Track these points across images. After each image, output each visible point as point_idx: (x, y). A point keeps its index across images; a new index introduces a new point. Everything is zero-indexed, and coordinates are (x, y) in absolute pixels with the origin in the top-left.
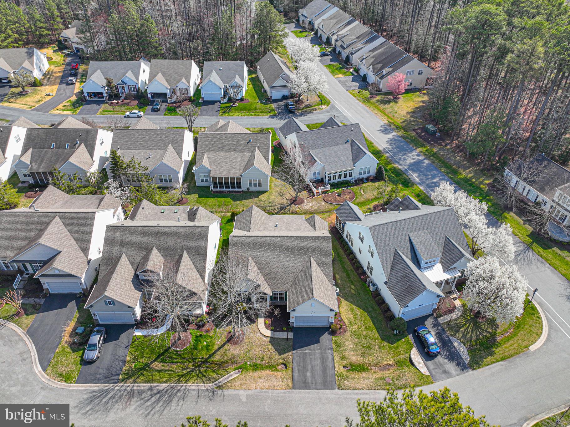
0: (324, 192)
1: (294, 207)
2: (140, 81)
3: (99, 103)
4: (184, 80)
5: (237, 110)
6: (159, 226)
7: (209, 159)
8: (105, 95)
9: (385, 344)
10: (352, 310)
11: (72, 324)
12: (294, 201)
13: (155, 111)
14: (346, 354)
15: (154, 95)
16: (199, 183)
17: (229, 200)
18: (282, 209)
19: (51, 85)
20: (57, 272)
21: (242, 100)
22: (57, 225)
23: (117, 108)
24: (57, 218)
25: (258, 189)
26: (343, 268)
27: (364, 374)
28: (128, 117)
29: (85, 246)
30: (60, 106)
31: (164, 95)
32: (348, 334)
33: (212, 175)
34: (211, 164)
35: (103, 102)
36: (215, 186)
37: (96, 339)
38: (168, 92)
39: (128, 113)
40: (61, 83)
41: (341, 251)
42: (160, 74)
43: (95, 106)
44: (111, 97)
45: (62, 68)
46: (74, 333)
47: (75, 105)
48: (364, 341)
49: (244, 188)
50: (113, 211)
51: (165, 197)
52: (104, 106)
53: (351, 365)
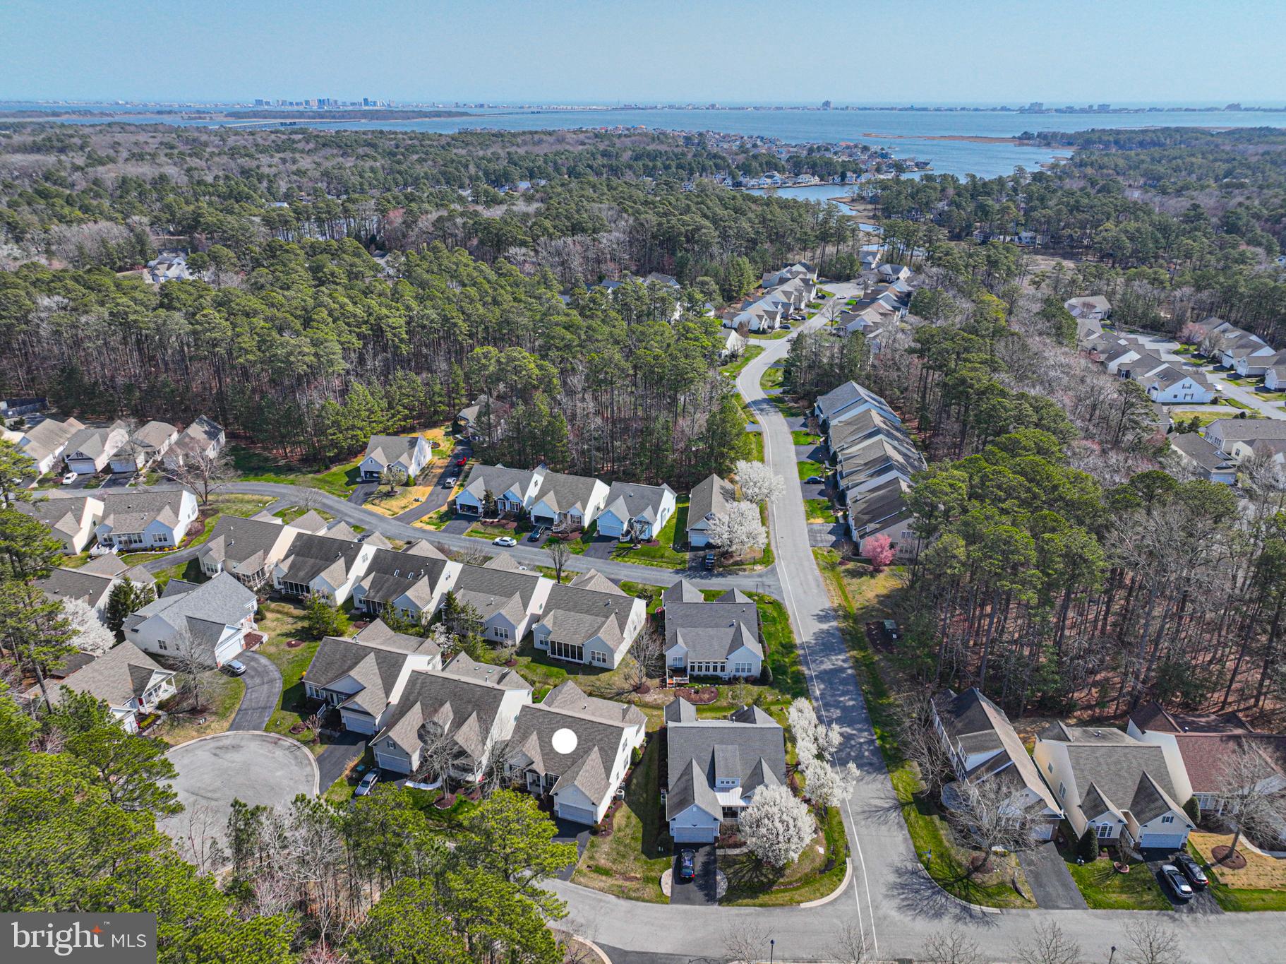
0: (679, 685)
1: (635, 696)
2: (526, 498)
3: (470, 519)
4: (578, 505)
5: (637, 554)
6: (459, 681)
7: (555, 617)
8: (480, 510)
9: (644, 857)
10: (628, 818)
11: (356, 760)
12: (638, 689)
13: (532, 540)
14: (597, 856)
15: (538, 519)
16: (537, 645)
17: (564, 672)
18: (618, 694)
19: (426, 485)
20: (356, 707)
21: (649, 541)
22: (370, 660)
23: (490, 530)
24: (372, 654)
25: (601, 664)
26: (647, 774)
27: (604, 878)
28: (497, 544)
29: (388, 688)
30: (425, 518)
31: (551, 520)
32: (610, 838)
33: (550, 638)
34: (554, 623)
35: (475, 519)
36: (553, 653)
37: (371, 777)
38: (556, 517)
39: (497, 540)
40: (438, 483)
41: (656, 756)
42: (552, 493)
43: (464, 523)
44: (486, 514)
45: (445, 462)
46: (354, 769)
47: (443, 518)
48: (622, 848)
49: (586, 659)
50: (429, 658)
51: (494, 654)
52: (475, 525)
53: (597, 867)
